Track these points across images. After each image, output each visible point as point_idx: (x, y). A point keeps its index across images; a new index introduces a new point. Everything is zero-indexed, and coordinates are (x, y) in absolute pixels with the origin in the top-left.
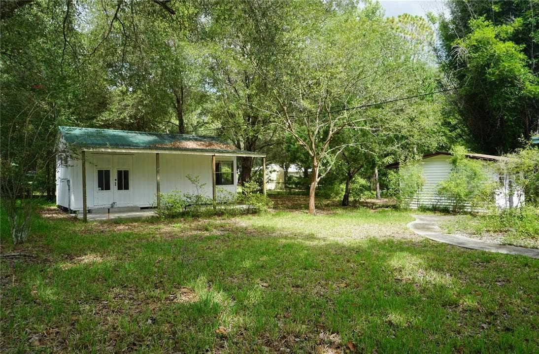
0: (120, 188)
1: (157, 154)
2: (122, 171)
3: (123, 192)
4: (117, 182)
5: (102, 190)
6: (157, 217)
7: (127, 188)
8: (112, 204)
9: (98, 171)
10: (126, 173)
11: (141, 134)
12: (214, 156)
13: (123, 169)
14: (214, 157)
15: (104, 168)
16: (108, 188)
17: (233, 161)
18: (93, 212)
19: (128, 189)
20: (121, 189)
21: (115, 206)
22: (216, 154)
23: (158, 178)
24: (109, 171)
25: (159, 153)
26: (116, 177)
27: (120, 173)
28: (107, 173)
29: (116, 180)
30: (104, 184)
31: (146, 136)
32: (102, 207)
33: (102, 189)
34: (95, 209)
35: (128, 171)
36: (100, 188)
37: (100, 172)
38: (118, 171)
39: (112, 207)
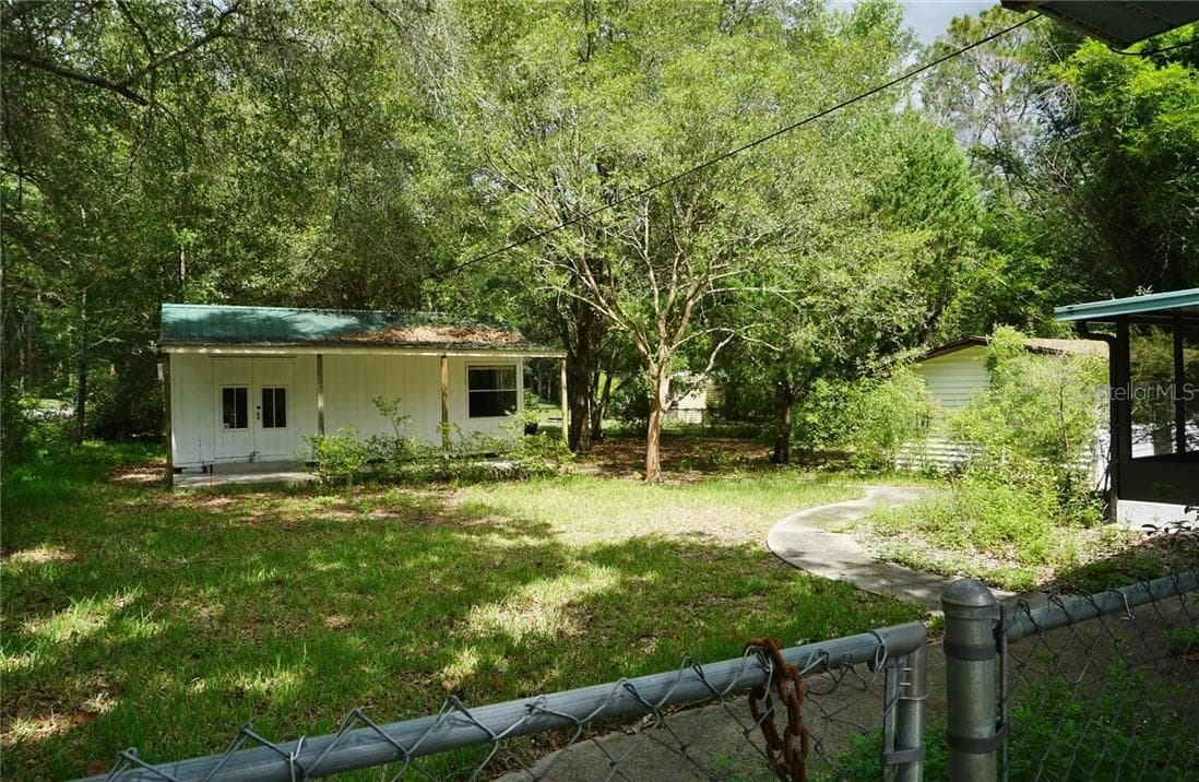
0: (267, 424)
1: (319, 356)
2: (271, 390)
3: (274, 431)
4: (261, 411)
5: (231, 428)
7: (281, 423)
8: (250, 456)
9: (224, 390)
10: (281, 393)
11: (326, 313)
12: (444, 357)
13: (274, 384)
14: (445, 360)
15: (235, 383)
16: (242, 423)
17: (515, 366)
18: (214, 470)
19: (284, 426)
20: (271, 426)
21: (256, 460)
22: (448, 354)
23: (320, 405)
24: (245, 390)
25: (322, 353)
26: (259, 402)
27: (267, 393)
28: (242, 393)
29: (259, 408)
30: (235, 417)
32: (231, 461)
33: (232, 426)
34: (216, 466)
35: (284, 390)
36: (228, 424)
37: (228, 394)
38: (264, 390)
39: (251, 461)
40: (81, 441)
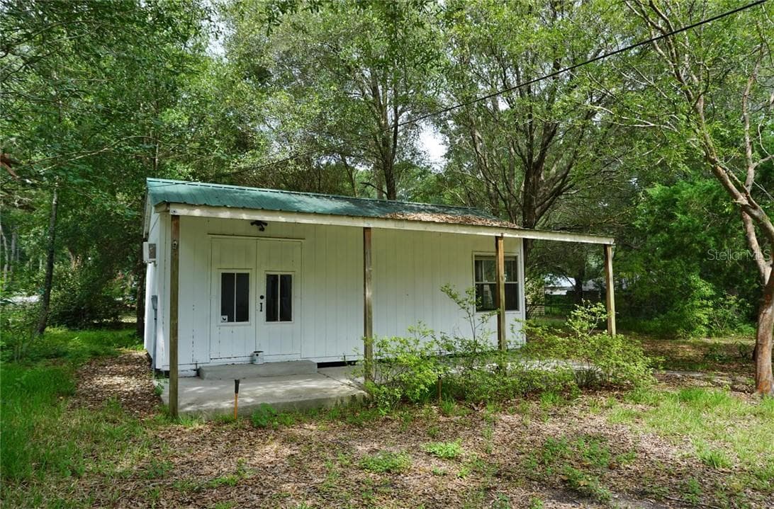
0: (271, 317)
1: (366, 229)
2: (276, 276)
3: (278, 326)
4: (264, 301)
5: (229, 321)
6: (364, 398)
7: (286, 317)
8: (252, 356)
9: (223, 274)
10: (286, 281)
11: (318, 197)
13: (279, 271)
14: (501, 242)
15: (236, 268)
16: (243, 316)
17: (516, 257)
18: (207, 375)
19: (289, 319)
20: (275, 319)
21: (259, 361)
22: (505, 235)
23: (368, 294)
24: (247, 275)
25: (371, 226)
26: (262, 290)
27: (272, 280)
28: (244, 278)
29: (262, 297)
30: (234, 308)
31: (329, 201)
32: (229, 361)
33: (231, 320)
34: (212, 369)
35: (290, 276)
36: (226, 317)
37: (227, 279)
38: (268, 276)
39: (252, 362)
40: (45, 326)
